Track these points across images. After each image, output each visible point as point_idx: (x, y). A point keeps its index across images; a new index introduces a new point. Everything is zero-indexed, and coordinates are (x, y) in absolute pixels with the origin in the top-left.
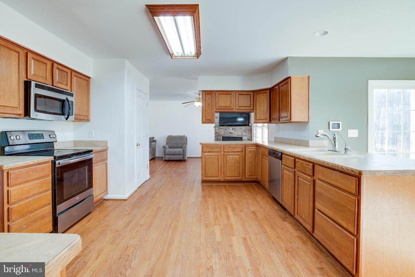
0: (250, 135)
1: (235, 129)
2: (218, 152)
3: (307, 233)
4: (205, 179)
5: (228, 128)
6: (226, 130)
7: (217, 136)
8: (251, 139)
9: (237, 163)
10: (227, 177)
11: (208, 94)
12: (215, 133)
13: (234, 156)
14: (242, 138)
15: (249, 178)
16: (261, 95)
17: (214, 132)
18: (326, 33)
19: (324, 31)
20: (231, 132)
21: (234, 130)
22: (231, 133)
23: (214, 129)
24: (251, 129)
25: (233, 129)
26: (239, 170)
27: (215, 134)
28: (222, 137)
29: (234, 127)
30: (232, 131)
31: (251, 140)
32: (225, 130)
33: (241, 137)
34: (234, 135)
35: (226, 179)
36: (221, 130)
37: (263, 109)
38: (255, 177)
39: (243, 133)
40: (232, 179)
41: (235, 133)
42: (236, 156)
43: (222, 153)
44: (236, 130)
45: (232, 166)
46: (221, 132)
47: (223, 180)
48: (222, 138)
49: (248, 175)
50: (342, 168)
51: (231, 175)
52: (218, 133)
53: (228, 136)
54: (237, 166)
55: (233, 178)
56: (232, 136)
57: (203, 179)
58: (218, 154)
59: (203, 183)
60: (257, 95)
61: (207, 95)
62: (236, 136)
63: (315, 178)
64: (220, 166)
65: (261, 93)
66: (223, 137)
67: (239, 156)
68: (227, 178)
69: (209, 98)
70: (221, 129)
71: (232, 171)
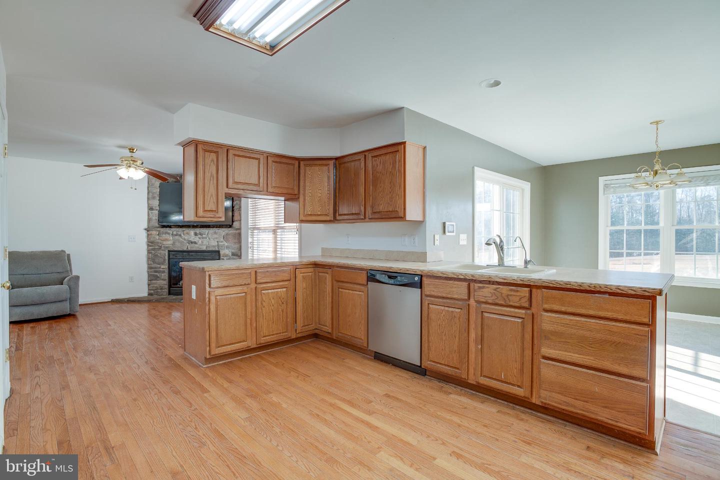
0: (237, 246)
1: (201, 234)
2: (245, 284)
3: (498, 400)
4: (217, 353)
5: (185, 232)
6: (180, 235)
7: (154, 249)
8: (239, 254)
9: (283, 303)
10: (264, 337)
11: (211, 152)
12: (148, 242)
13: (277, 290)
14: (219, 252)
15: (304, 331)
16: (317, 168)
17: (146, 240)
18: (497, 83)
19: (495, 81)
20: (193, 240)
21: (199, 236)
22: (192, 243)
23: (144, 234)
24: (240, 234)
25: (196, 234)
26: (287, 318)
27: (148, 245)
28: (167, 251)
29: (198, 230)
30: (193, 238)
31: (240, 257)
32: (176, 235)
33: (217, 249)
34: (201, 247)
35: (262, 342)
36: (167, 236)
37: (320, 195)
38: (312, 327)
39: (222, 242)
40: (272, 340)
41: (202, 242)
42: (279, 290)
43: (253, 286)
44: (204, 236)
45: (273, 311)
46: (166, 240)
47: (255, 346)
48: (167, 254)
49: (302, 325)
50: (619, 289)
51: (270, 331)
52: (158, 243)
53: (185, 249)
54: (283, 311)
55: (274, 338)
56: (194, 249)
57: (213, 353)
58: (245, 289)
59: (210, 363)
60: (308, 168)
61: (207, 153)
62: (204, 248)
63: (534, 310)
64: (249, 316)
65: (316, 165)
66: (169, 251)
67: (285, 289)
68: (263, 340)
69: (213, 160)
70: (166, 233)
71: (273, 322)
